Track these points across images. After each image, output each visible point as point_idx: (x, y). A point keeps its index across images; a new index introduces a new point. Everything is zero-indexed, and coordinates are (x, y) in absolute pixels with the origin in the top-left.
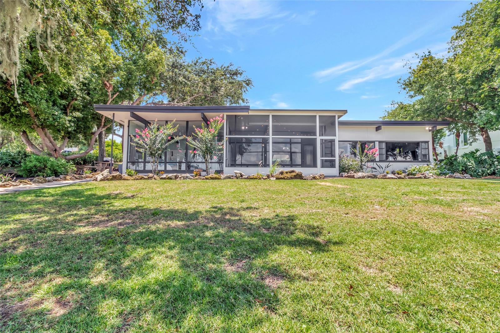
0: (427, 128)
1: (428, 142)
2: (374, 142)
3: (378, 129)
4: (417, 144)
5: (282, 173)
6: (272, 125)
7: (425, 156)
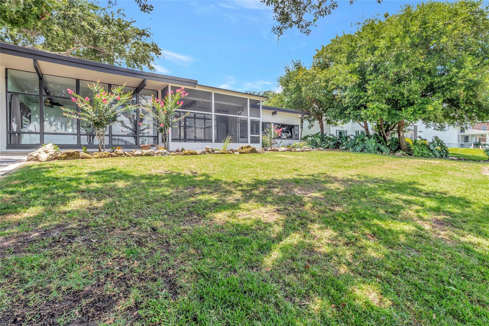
0: (299, 116)
1: (298, 126)
2: (270, 123)
3: (274, 113)
4: (293, 126)
5: (242, 148)
6: (215, 103)
7: (296, 135)
